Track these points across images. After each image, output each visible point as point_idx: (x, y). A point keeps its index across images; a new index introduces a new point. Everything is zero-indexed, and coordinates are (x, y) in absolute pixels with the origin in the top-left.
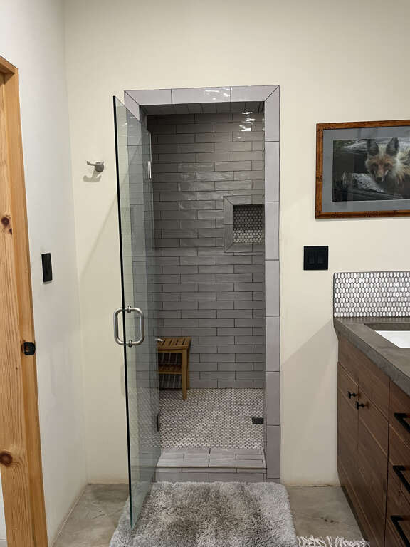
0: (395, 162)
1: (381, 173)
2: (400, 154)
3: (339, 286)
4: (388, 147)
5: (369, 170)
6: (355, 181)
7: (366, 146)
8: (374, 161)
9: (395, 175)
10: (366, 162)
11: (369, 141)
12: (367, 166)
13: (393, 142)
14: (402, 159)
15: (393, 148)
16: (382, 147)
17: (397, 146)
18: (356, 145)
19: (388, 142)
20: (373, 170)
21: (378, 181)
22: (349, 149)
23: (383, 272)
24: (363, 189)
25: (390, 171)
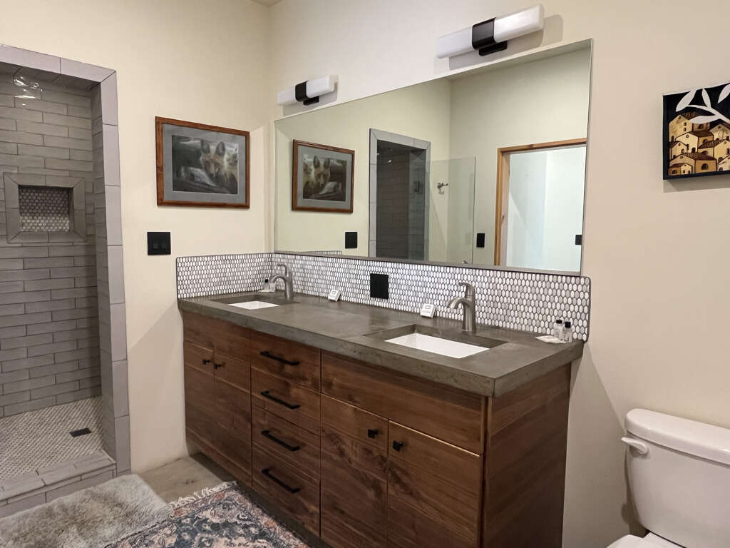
0: (223, 162)
1: (213, 170)
2: (226, 156)
3: (181, 270)
4: (217, 148)
5: (203, 166)
6: (192, 175)
7: (200, 145)
8: (207, 159)
9: (223, 173)
10: (201, 159)
11: (202, 142)
12: (202, 163)
13: (221, 145)
14: (228, 160)
15: (221, 151)
16: (213, 148)
17: (224, 149)
18: (191, 142)
19: (217, 144)
20: (206, 167)
21: (211, 176)
22: (185, 145)
23: (218, 256)
24: (198, 182)
25: (219, 169)
